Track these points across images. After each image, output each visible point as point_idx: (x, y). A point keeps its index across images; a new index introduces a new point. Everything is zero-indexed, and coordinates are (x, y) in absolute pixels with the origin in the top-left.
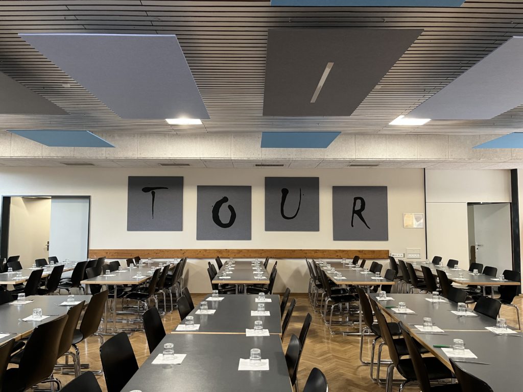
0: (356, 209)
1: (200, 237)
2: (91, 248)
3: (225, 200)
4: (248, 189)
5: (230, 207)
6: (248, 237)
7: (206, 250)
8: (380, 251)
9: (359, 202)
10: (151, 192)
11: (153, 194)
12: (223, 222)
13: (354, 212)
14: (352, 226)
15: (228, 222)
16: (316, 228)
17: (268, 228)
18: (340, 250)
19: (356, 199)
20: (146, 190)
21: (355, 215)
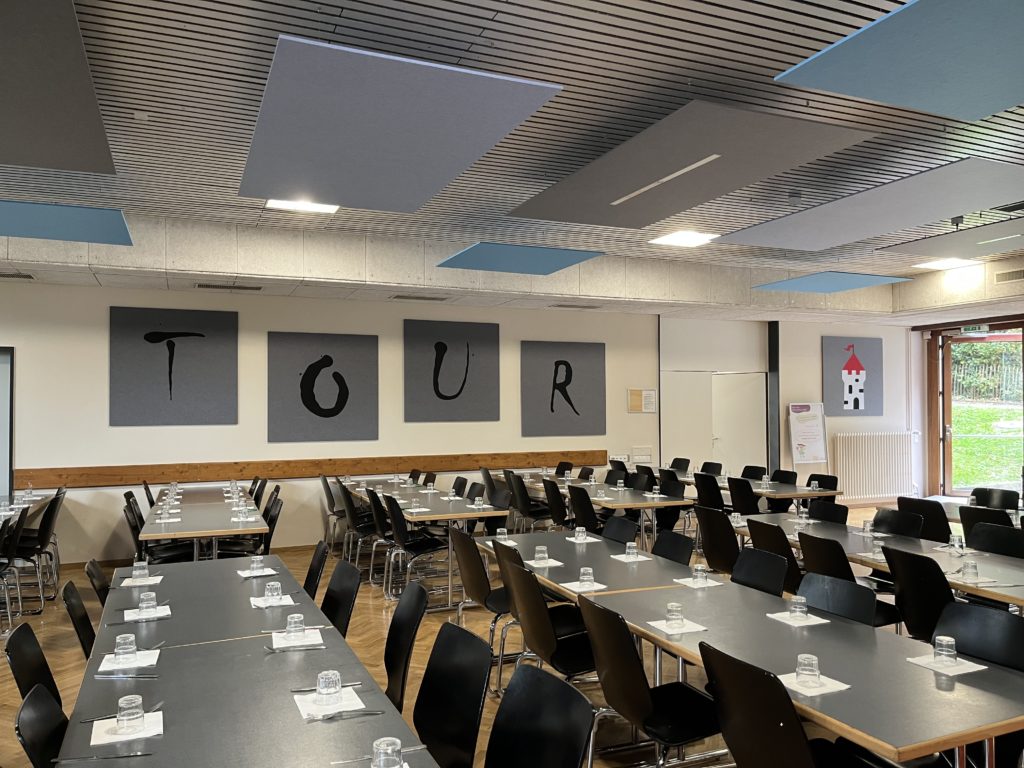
0: (558, 382)
1: (275, 436)
2: (17, 466)
3: (327, 361)
4: (372, 341)
5: (337, 377)
6: (372, 434)
7: (288, 463)
8: (593, 453)
9: (562, 369)
10: (165, 341)
11: (171, 347)
12: (324, 405)
13: (556, 386)
14: (552, 411)
15: (334, 406)
16: (494, 415)
17: (411, 416)
18: (533, 453)
19: (558, 364)
20: (153, 338)
21: (557, 391)
